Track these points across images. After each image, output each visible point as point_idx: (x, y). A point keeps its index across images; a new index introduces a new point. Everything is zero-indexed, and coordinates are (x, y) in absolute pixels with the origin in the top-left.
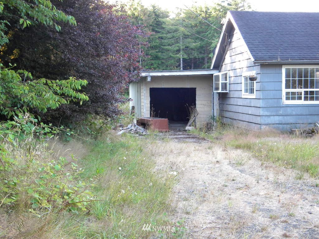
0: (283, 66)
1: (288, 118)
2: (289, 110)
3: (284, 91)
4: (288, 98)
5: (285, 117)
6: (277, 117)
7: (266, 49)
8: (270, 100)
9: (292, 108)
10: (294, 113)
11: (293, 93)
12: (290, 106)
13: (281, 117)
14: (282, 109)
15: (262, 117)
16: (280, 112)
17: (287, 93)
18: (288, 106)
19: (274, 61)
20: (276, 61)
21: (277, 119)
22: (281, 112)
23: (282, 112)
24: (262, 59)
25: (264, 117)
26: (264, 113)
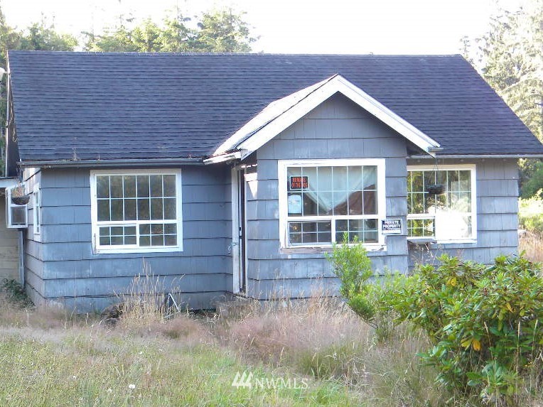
0: (91, 171)
1: (107, 282)
2: (108, 267)
3: (96, 225)
4: (104, 242)
5: (100, 282)
6: (82, 281)
7: (57, 135)
8: (66, 247)
9: (116, 263)
10: (119, 272)
11: (117, 230)
12: (110, 257)
13: (90, 282)
14: (93, 264)
15: (48, 281)
16: (88, 271)
17: (103, 231)
18: (104, 258)
19: (64, 161)
20: (68, 162)
21: (81, 286)
22: (90, 272)
23: (93, 271)
24: (39, 158)
25: (53, 282)
26: (53, 273)
